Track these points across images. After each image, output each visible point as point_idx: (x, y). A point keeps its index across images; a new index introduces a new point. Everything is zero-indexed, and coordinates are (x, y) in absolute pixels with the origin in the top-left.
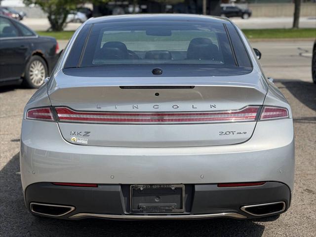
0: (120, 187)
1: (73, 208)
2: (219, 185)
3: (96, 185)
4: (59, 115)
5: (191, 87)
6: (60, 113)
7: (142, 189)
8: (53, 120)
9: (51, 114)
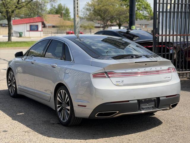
0: (137, 101)
1: (118, 112)
2: (167, 97)
3: (128, 101)
4: (109, 75)
5: (156, 61)
6: (109, 74)
7: (143, 101)
8: (107, 77)
9: (106, 75)
